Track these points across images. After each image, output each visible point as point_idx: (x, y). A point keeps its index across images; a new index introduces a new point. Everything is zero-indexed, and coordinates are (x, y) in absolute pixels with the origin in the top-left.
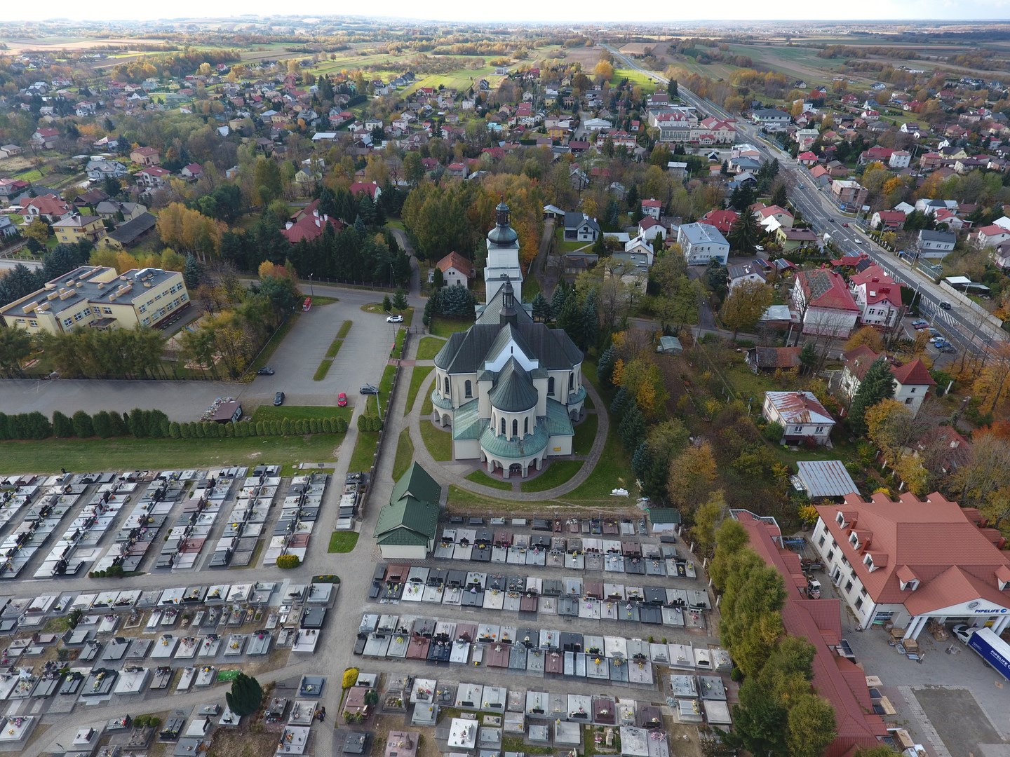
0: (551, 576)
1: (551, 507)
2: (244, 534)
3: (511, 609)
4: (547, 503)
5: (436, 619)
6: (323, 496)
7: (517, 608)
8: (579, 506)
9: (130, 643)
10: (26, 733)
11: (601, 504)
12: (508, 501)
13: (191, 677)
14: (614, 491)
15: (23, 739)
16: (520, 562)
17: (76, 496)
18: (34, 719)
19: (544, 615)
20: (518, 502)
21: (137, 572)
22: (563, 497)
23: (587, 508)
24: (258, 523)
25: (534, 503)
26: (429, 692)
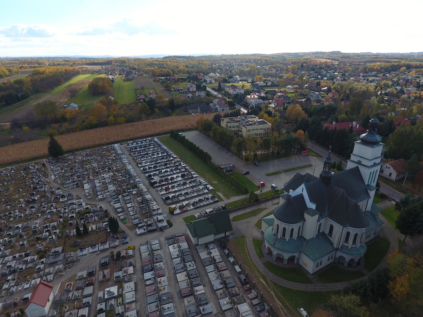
0: (210, 296)
1: (262, 280)
2: (178, 197)
3: (180, 285)
4: (264, 278)
5: (164, 261)
6: (207, 204)
7: (182, 287)
8: (273, 294)
9: (131, 199)
10: (101, 199)
11: (285, 306)
12: (252, 260)
13: (123, 214)
14: (302, 309)
15: (100, 199)
16: (211, 279)
17: (174, 165)
18: (105, 198)
19: (183, 302)
20: (254, 264)
21: (154, 188)
22: (274, 283)
23: (276, 299)
24: (185, 197)
25: (259, 272)
26: (127, 273)
